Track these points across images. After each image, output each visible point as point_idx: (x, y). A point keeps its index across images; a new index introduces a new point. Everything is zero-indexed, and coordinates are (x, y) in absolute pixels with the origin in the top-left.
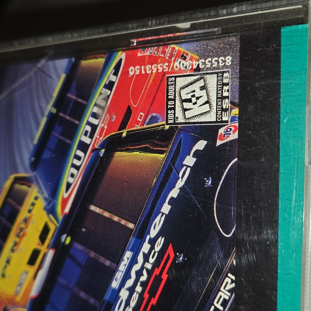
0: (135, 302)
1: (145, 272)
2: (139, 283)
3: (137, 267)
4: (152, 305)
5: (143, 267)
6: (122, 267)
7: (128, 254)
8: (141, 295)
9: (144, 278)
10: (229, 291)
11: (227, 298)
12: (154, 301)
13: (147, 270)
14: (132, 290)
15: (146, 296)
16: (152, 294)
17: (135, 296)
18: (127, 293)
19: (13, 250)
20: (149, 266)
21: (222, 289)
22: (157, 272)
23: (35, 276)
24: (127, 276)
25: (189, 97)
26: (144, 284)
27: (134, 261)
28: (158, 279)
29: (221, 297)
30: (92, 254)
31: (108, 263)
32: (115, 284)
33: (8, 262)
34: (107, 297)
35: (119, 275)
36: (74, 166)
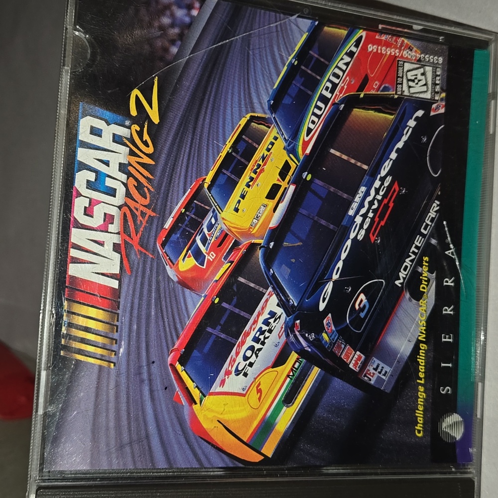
0: (368, 225)
1: (376, 202)
2: (371, 211)
3: (369, 199)
4: (382, 225)
5: (374, 199)
6: (358, 199)
7: (363, 189)
8: (373, 219)
9: (374, 207)
10: (435, 212)
11: (434, 216)
12: (382, 223)
13: (378, 200)
14: (365, 216)
15: (377, 219)
16: (381, 218)
17: (368, 220)
18: (361, 218)
19: (248, 186)
20: (379, 197)
21: (431, 211)
22: (386, 201)
23: (275, 210)
24: (361, 205)
25: (413, 78)
26: (375, 211)
27: (367, 194)
28: (387, 206)
29: (430, 216)
30: (332, 189)
31: (345, 196)
32: (351, 212)
33: (243, 197)
34: (344, 223)
35: (355, 206)
36: (314, 114)
